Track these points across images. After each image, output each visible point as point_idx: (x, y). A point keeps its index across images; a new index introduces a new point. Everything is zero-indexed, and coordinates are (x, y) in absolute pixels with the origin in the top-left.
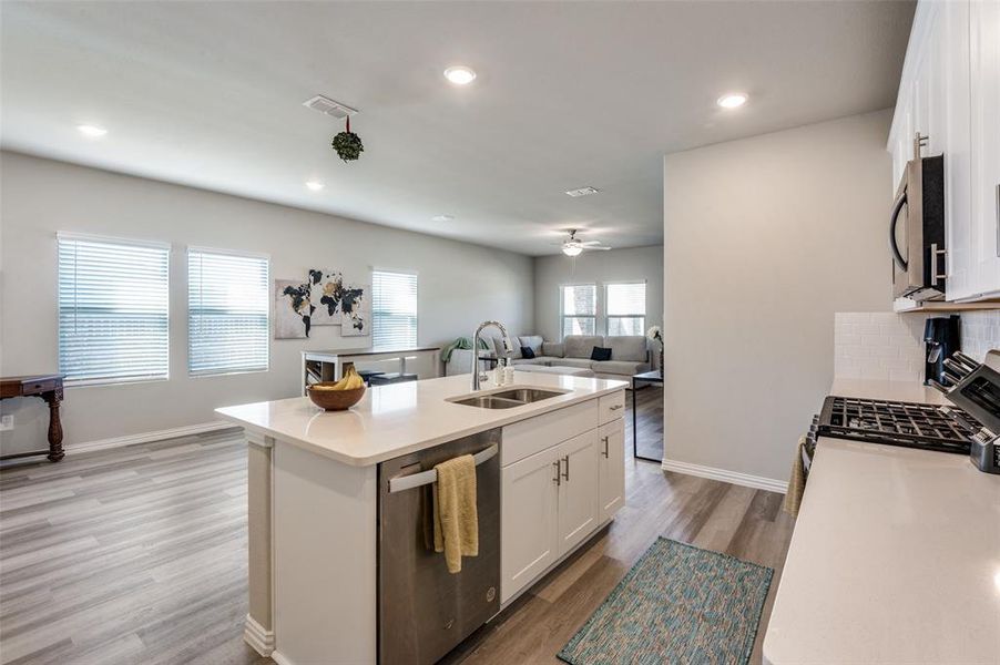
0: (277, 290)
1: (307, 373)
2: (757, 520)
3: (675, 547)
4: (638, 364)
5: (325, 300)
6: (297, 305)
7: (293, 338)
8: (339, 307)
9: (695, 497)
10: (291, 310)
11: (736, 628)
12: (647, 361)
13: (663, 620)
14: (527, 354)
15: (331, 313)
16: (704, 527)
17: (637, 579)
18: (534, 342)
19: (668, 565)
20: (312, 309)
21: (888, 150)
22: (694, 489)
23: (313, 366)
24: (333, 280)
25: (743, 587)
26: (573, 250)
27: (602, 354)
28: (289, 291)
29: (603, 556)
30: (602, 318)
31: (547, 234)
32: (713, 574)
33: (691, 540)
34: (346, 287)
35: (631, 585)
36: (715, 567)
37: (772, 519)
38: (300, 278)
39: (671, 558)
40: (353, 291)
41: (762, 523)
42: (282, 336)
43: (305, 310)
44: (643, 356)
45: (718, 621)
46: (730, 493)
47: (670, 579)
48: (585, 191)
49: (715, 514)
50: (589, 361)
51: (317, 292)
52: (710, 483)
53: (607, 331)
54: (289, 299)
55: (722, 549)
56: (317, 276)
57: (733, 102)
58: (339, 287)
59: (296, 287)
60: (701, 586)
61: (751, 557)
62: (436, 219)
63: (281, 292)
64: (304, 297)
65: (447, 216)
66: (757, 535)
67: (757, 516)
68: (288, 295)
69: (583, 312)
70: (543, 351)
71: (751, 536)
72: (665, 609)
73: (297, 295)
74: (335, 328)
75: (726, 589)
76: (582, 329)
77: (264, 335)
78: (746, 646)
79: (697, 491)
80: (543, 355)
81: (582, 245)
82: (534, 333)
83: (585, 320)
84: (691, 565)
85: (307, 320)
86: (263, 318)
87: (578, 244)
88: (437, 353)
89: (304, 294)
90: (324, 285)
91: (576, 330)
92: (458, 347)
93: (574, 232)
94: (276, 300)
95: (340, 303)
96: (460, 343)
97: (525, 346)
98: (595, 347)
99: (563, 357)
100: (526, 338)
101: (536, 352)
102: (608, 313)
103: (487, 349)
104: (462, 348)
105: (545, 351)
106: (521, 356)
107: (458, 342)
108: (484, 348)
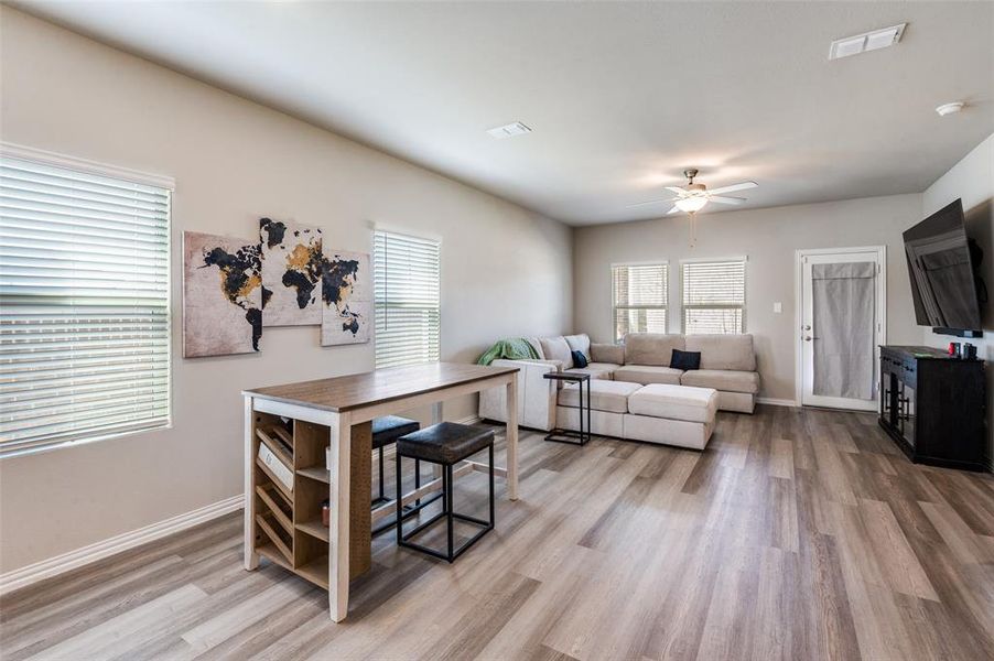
0: (189, 255)
1: (257, 442)
5: (290, 278)
6: (234, 286)
7: (224, 353)
8: (317, 291)
10: (221, 296)
14: (578, 361)
15: (302, 302)
18: (581, 343)
20: (266, 295)
23: (271, 427)
24: (305, 240)
26: (691, 203)
27: (685, 360)
28: (216, 257)
30: (679, 310)
34: (329, 254)
38: (239, 234)
40: (342, 263)
42: (202, 350)
43: (252, 297)
44: (750, 363)
50: (670, 371)
51: (276, 263)
53: (683, 328)
54: (217, 275)
56: (275, 232)
58: (316, 254)
59: (232, 251)
63: (199, 259)
64: (248, 272)
68: (215, 267)
70: (593, 356)
73: (235, 269)
74: (311, 330)
77: (163, 349)
80: (593, 360)
81: (708, 193)
82: (575, 332)
85: (254, 317)
86: (157, 314)
87: (700, 193)
89: (249, 265)
90: (290, 249)
92: (499, 357)
93: (695, 172)
94: (188, 275)
95: (319, 285)
96: (501, 349)
97: (575, 350)
98: (674, 351)
99: (624, 365)
100: (572, 339)
101: (588, 359)
102: (686, 302)
103: (538, 358)
104: (505, 358)
105: (596, 356)
106: (572, 365)
107: (498, 348)
108: (534, 358)
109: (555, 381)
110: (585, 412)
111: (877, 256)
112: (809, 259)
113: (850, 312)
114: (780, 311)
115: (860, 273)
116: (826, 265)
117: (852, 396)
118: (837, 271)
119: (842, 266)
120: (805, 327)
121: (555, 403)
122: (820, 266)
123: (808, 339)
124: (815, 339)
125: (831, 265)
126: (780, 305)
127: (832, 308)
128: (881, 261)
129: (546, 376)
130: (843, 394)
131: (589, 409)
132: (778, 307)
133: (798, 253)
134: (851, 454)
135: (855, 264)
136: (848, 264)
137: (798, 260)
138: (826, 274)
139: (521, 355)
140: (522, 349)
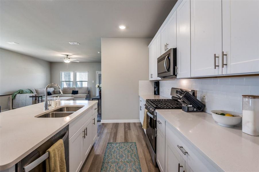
2: (127, 131)
3: (113, 144)
4: (86, 94)
9: (112, 129)
11: (135, 161)
12: (88, 94)
13: (118, 168)
14: (49, 94)
16: (117, 136)
17: (107, 158)
18: (51, 90)
19: (113, 150)
21: (148, 47)
22: (111, 126)
25: (132, 149)
26: (67, 61)
27: (75, 92)
29: (95, 155)
30: (75, 82)
31: (58, 55)
32: (124, 148)
33: (116, 141)
35: (106, 161)
36: (124, 147)
37: (130, 129)
39: (113, 148)
41: (129, 131)
44: (87, 92)
45: (131, 161)
46: (119, 125)
47: (115, 154)
48: (76, 43)
49: (118, 132)
50: (71, 95)
52: (114, 124)
53: (76, 86)
55: (123, 141)
57: (122, 28)
60: (123, 153)
61: (130, 141)
62: (10, 43)
65: (15, 43)
66: (129, 135)
67: (127, 130)
69: (67, 80)
70: (54, 93)
71: (128, 135)
72: (118, 164)
75: (129, 152)
76: (67, 85)
78: (139, 165)
79: (112, 127)
80: (55, 94)
81: (70, 60)
82: (51, 87)
83: (68, 82)
84: (119, 148)
87: (69, 59)
88: (11, 96)
91: (65, 85)
92: (19, 93)
93: (68, 55)
96: (20, 91)
97: (48, 91)
98: (73, 91)
101: (52, 93)
103: (33, 93)
104: (21, 93)
108: (31, 93)
109: (34, 98)
114: (93, 82)
122: (100, 74)
133: (97, 71)
137: (97, 73)
139: (27, 93)
140: (27, 91)
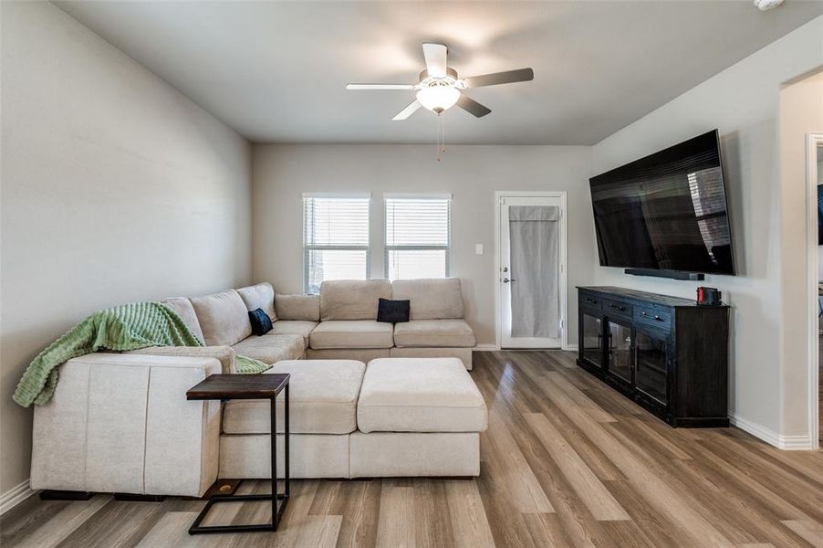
18: (262, 297)
53: (386, 272)
70: (278, 312)
82: (253, 281)
96: (94, 332)
97: (254, 308)
98: (380, 300)
99: (320, 321)
100: (250, 292)
101: (272, 317)
102: (389, 242)
103: (190, 342)
104: (102, 350)
105: (282, 312)
106: (249, 331)
107: (88, 328)
108: (177, 344)
109: (215, 405)
110: (280, 440)
111: (560, 201)
112: (506, 201)
113: (539, 254)
114: (481, 253)
115: (548, 217)
116: (521, 207)
117: (541, 335)
118: (530, 214)
119: (533, 209)
120: (503, 269)
121: (216, 431)
122: (515, 207)
123: (506, 281)
124: (512, 280)
125: (525, 207)
126: (481, 246)
127: (526, 249)
128: (563, 206)
129: (192, 396)
130: (535, 334)
131: (287, 434)
132: (479, 249)
133: (498, 194)
134: (611, 423)
135: (544, 207)
136: (538, 207)
137: (497, 201)
138: (521, 217)
139: (145, 340)
140: (150, 326)
